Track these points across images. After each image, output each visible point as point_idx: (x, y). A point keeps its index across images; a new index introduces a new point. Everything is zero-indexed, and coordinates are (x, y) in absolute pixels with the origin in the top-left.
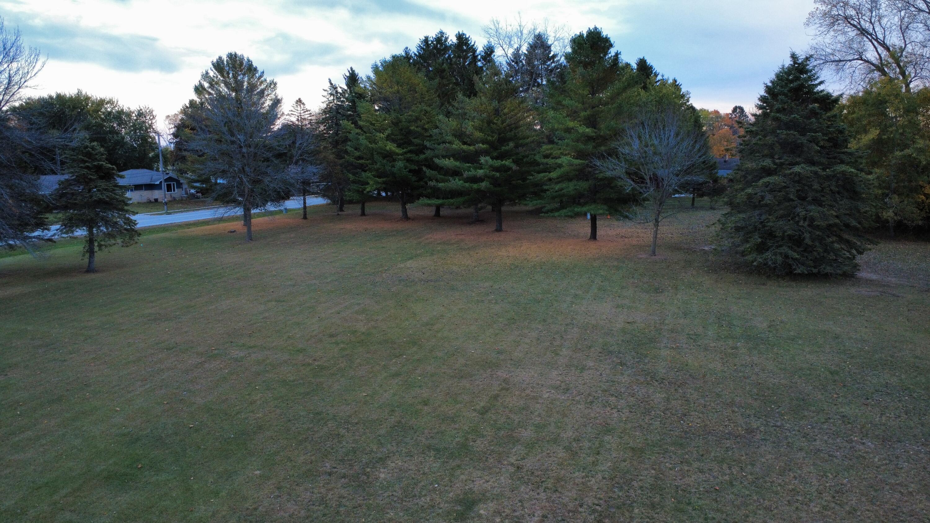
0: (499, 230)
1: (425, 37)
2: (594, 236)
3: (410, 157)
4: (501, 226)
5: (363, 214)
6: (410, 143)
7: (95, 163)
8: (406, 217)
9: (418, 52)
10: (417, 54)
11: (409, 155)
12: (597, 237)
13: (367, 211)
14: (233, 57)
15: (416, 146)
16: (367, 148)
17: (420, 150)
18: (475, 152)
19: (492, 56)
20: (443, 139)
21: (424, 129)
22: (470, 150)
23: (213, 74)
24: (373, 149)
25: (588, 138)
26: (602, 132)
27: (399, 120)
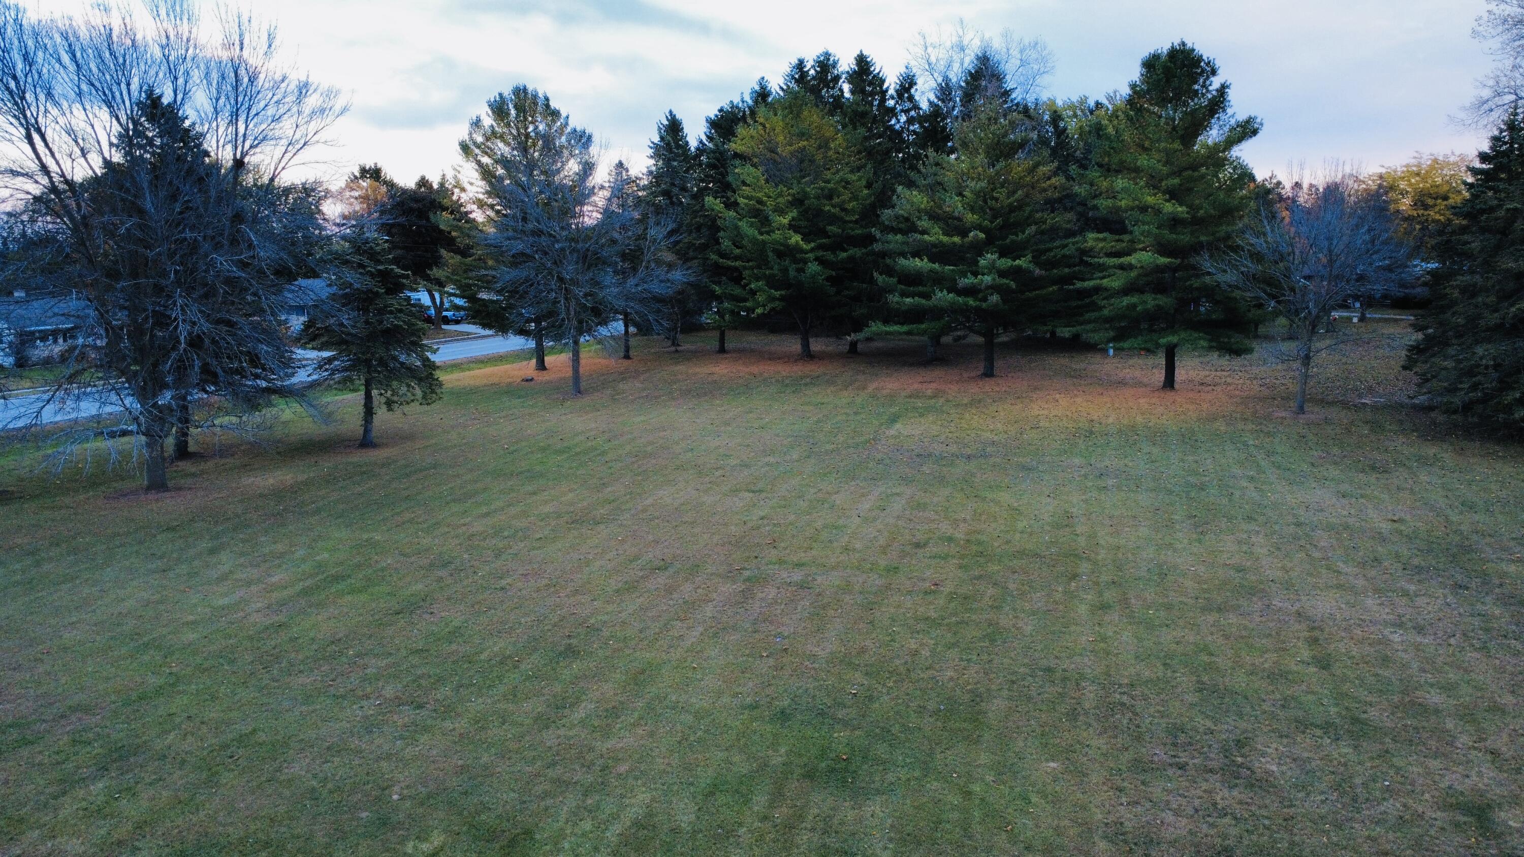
0: (989, 374)
1: (799, 60)
2: (1169, 382)
3: (822, 256)
4: (992, 367)
5: (722, 350)
6: (824, 233)
7: (381, 267)
8: (808, 355)
9: (786, 84)
10: (785, 87)
11: (820, 253)
12: (1176, 386)
13: (728, 345)
14: (521, 92)
15: (829, 237)
16: (754, 241)
17: (838, 245)
18: (962, 246)
19: (913, 91)
20: (907, 226)
21: (844, 210)
22: (954, 243)
23: (488, 121)
24: (764, 243)
25: (1175, 222)
26: (1202, 212)
27: (806, 196)
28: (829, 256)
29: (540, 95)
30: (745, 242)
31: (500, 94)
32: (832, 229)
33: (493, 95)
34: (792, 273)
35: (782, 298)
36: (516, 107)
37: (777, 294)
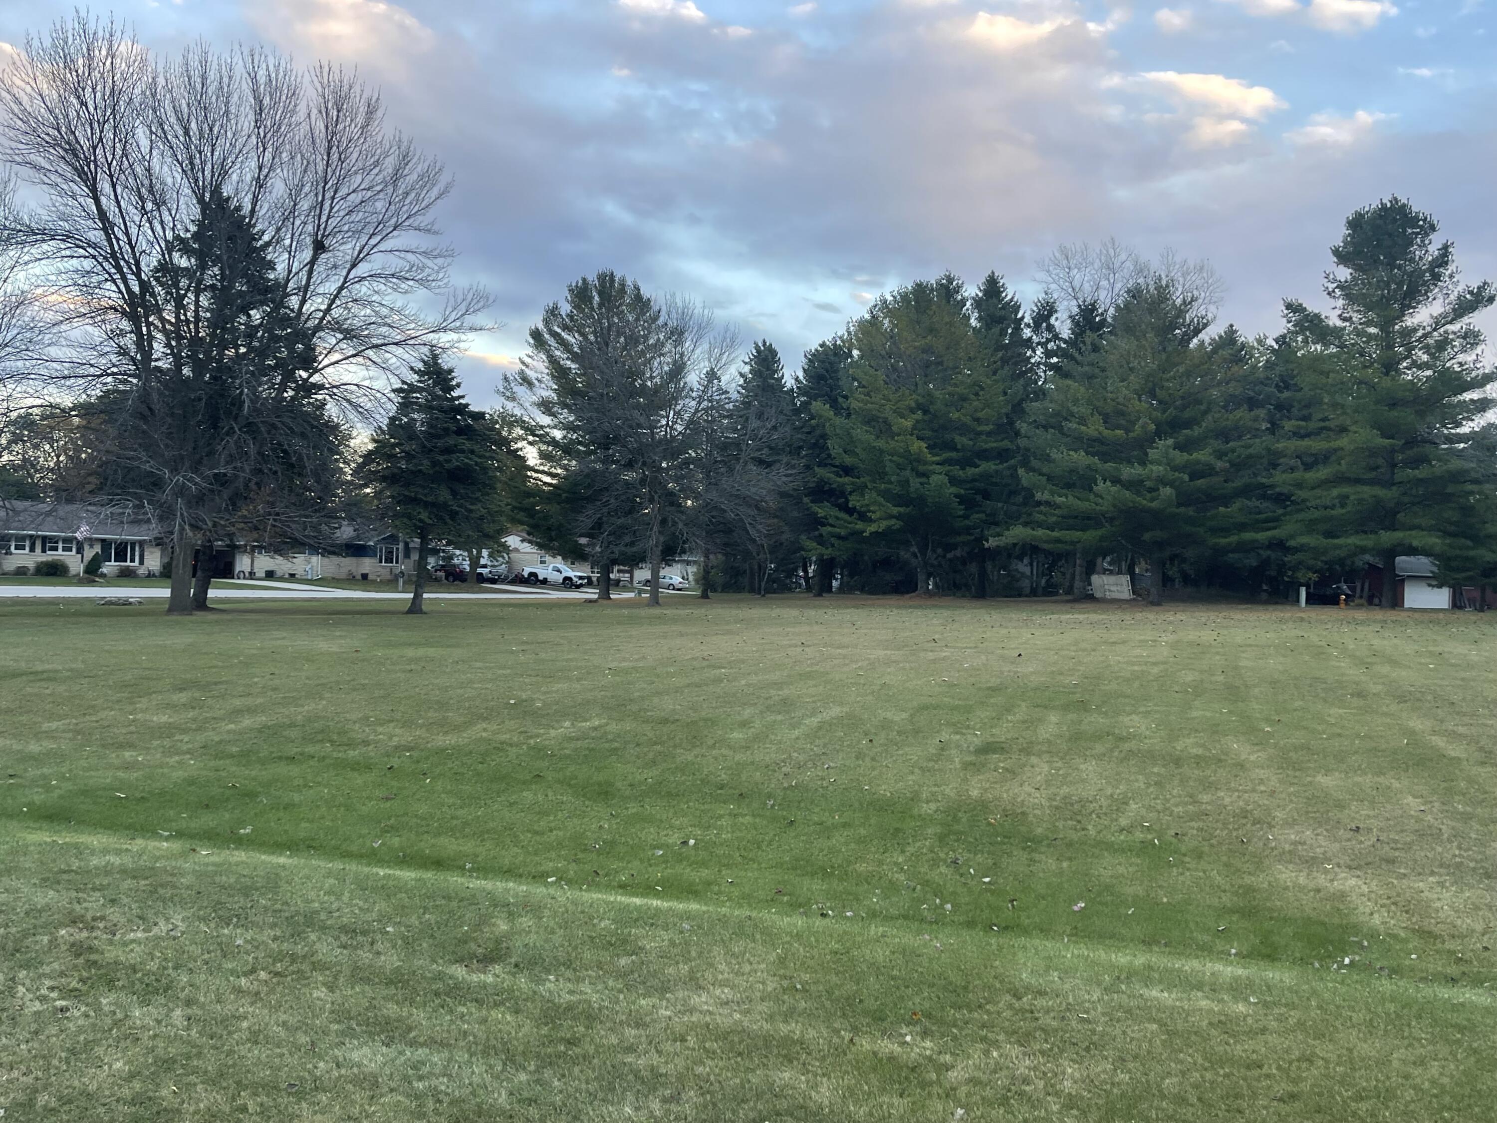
1: (918, 283)
3: (950, 471)
6: (952, 445)
11: (948, 467)
14: (607, 279)
15: (957, 450)
16: (870, 448)
17: (968, 459)
18: (1126, 439)
19: (1052, 321)
21: (976, 418)
22: (1116, 437)
23: (565, 308)
24: (881, 450)
27: (932, 401)
28: (957, 471)
29: (629, 283)
30: (859, 450)
31: (584, 280)
32: (962, 441)
33: (576, 280)
34: (913, 486)
35: (898, 517)
36: (600, 294)
37: (895, 510)
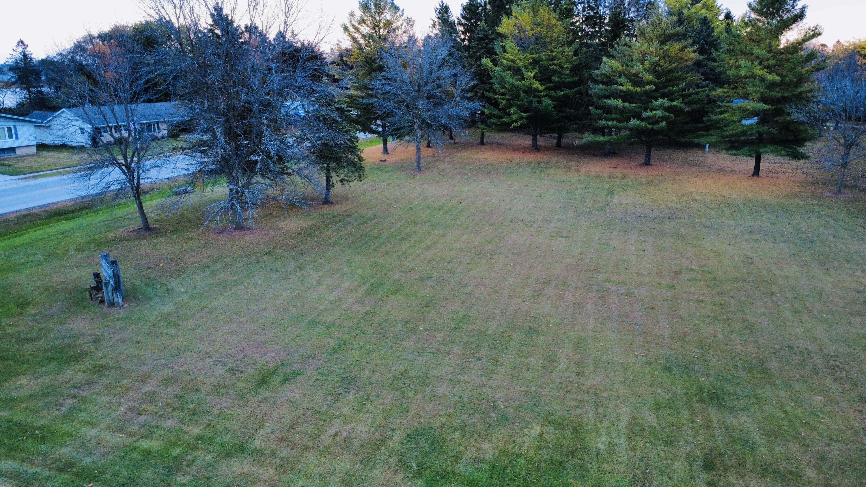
0: (647, 163)
2: (757, 172)
3: (550, 94)
4: (649, 160)
5: (482, 143)
6: (550, 80)
8: (536, 148)
11: (549, 92)
12: (760, 174)
13: (486, 141)
15: (552, 83)
16: (513, 85)
17: (558, 87)
18: (640, 93)
20: (609, 81)
21: (561, 67)
22: (636, 91)
23: (359, 13)
24: (518, 86)
25: (772, 85)
26: (787, 79)
27: (541, 60)
28: (552, 93)
30: (507, 85)
32: (555, 78)
34: (535, 104)
35: (527, 118)
37: (524, 115)
